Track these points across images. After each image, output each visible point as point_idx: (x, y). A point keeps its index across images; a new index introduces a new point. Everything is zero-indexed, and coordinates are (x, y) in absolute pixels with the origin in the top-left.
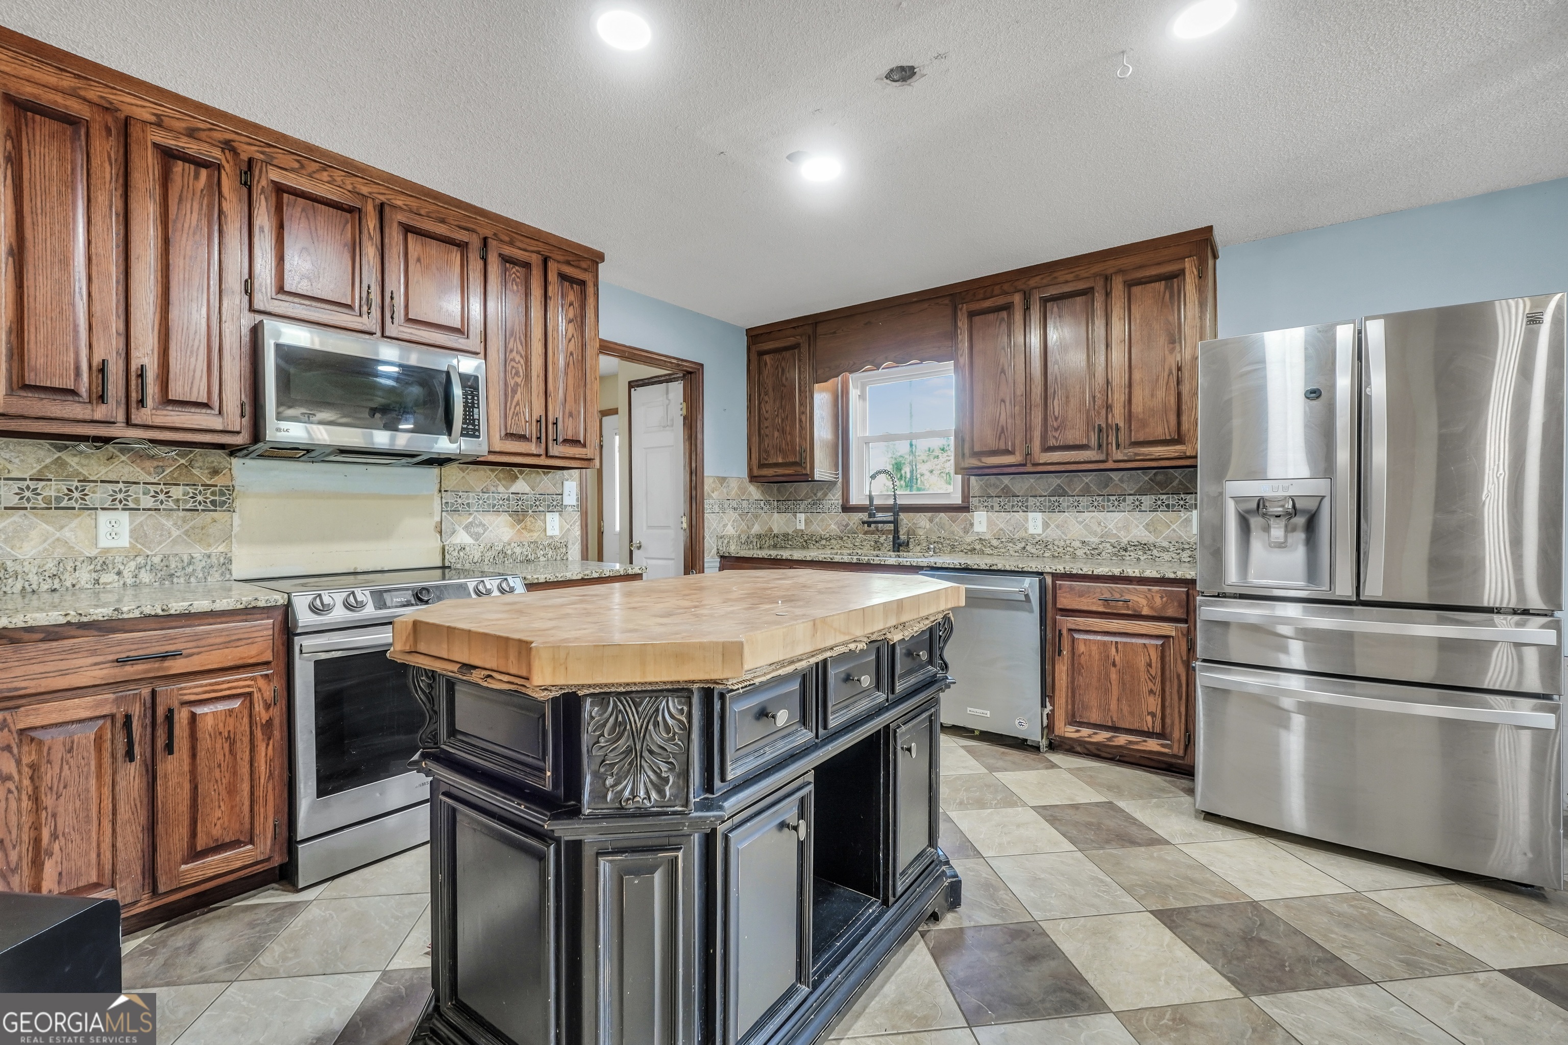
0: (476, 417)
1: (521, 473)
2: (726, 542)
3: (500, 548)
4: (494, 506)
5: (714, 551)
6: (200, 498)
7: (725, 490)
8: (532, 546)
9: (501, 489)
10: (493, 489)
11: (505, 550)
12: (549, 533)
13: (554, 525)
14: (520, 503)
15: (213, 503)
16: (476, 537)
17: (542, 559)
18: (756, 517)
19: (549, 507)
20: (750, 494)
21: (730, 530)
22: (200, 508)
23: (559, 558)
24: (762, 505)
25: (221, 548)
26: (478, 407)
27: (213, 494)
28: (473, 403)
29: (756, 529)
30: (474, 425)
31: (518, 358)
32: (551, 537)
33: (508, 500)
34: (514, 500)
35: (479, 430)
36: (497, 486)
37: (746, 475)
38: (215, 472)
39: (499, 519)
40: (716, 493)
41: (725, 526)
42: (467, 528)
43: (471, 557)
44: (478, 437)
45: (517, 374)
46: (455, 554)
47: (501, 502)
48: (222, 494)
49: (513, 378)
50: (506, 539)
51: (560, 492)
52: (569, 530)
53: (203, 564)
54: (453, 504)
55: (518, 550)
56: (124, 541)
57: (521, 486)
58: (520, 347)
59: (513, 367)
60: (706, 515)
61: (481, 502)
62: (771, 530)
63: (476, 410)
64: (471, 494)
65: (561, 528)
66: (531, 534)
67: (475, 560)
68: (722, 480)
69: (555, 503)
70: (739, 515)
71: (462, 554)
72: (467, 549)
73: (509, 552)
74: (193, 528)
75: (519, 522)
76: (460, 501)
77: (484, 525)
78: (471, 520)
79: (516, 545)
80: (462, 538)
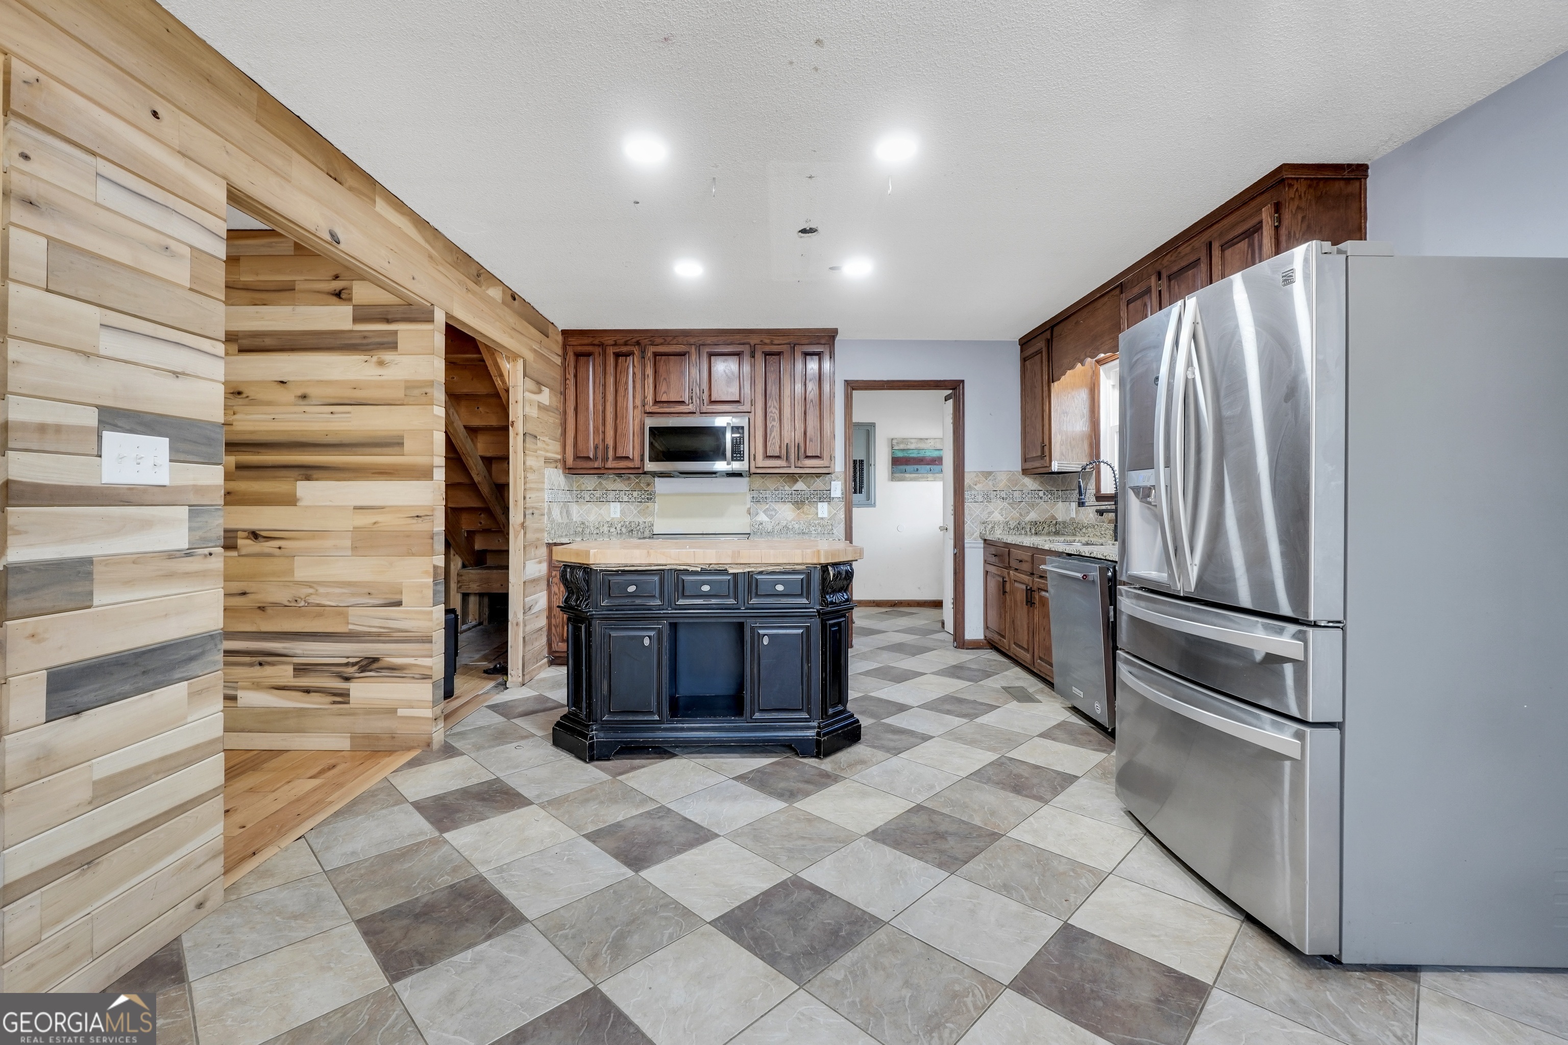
0: (742, 449)
1: (800, 477)
2: (990, 526)
3: (784, 524)
4: (782, 498)
5: (977, 534)
6: (643, 496)
7: (991, 483)
8: (806, 524)
9: (787, 488)
10: (782, 488)
11: (788, 526)
12: (820, 515)
13: (823, 509)
14: (799, 496)
15: (648, 498)
16: (771, 517)
17: (813, 532)
18: (1033, 506)
19: (820, 498)
20: (1024, 485)
21: (997, 517)
22: (643, 501)
23: (826, 532)
24: (1041, 494)
25: (650, 520)
26: (743, 444)
27: (648, 494)
28: (740, 442)
29: (1033, 516)
30: (740, 454)
31: (774, 410)
32: (822, 518)
33: (791, 494)
34: (795, 495)
35: (743, 457)
36: (784, 486)
37: (1020, 470)
38: (648, 485)
39: (785, 506)
40: (978, 485)
41: (990, 513)
42: (765, 512)
43: (766, 529)
44: (743, 460)
45: (774, 420)
46: (757, 526)
47: (787, 496)
48: (651, 495)
49: (771, 423)
50: (789, 519)
51: (829, 489)
52: (835, 514)
53: (643, 526)
54: (757, 498)
55: (796, 526)
56: (618, 515)
57: (800, 485)
58: (775, 404)
59: (771, 416)
60: (966, 505)
61: (774, 496)
62: (1053, 517)
63: (742, 446)
64: (768, 492)
65: (829, 512)
66: (807, 516)
67: (769, 531)
68: (987, 474)
69: (825, 496)
70: (1009, 504)
71: (760, 527)
72: (764, 524)
73: (790, 527)
74: (640, 510)
75: (799, 509)
76: (761, 496)
77: (776, 510)
78: (767, 507)
79: (795, 523)
80: (762, 517)
